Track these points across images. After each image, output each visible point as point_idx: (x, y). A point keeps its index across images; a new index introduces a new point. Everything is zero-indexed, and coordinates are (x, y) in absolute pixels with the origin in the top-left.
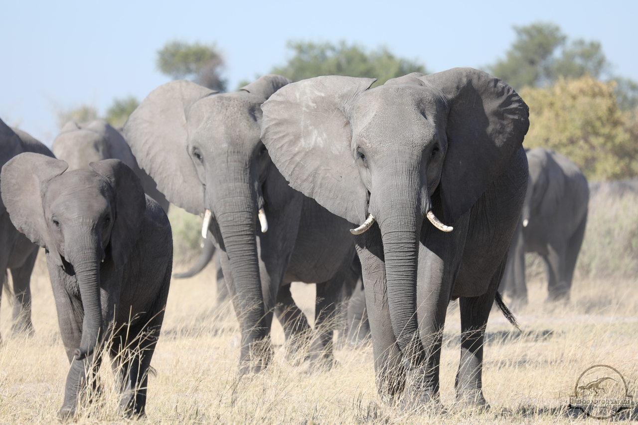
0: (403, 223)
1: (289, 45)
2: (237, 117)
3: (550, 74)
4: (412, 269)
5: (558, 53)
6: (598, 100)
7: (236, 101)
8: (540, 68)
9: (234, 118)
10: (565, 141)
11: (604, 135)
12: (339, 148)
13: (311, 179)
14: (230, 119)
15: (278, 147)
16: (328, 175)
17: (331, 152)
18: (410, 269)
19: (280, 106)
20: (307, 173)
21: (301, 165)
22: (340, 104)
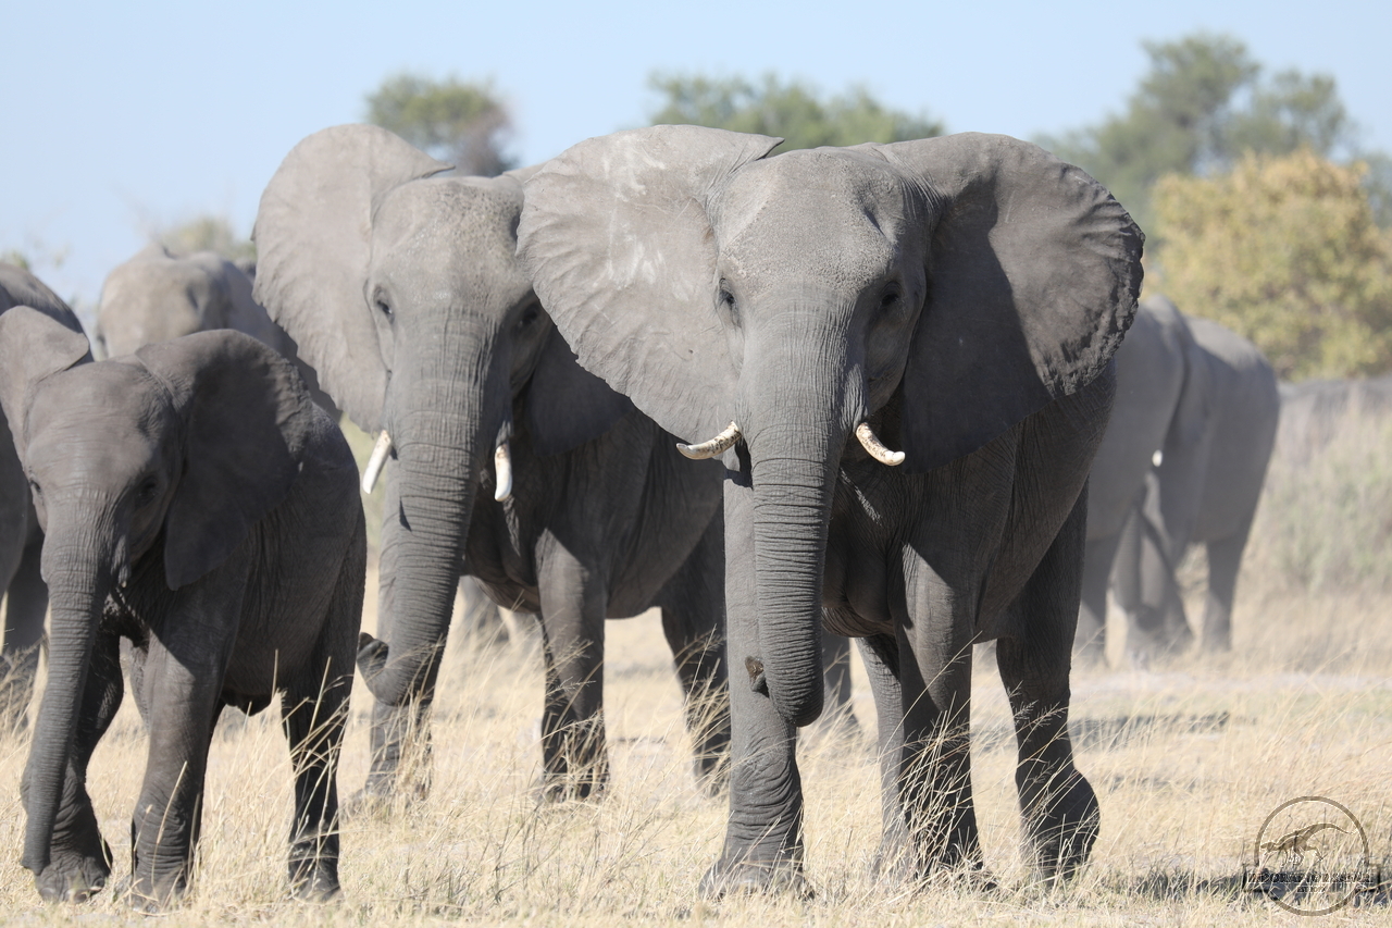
0: (798, 441)
1: (655, 82)
2: (484, 236)
3: (1224, 147)
4: (812, 548)
5: (1240, 101)
6: (1328, 204)
7: (487, 200)
8: (1202, 134)
9: (477, 238)
10: (1254, 292)
11: (1340, 280)
12: (691, 287)
13: (623, 353)
14: (468, 238)
15: (553, 277)
16: (661, 345)
17: (672, 295)
18: (806, 548)
19: (567, 187)
20: (615, 339)
21: (602, 321)
22: (698, 188)
